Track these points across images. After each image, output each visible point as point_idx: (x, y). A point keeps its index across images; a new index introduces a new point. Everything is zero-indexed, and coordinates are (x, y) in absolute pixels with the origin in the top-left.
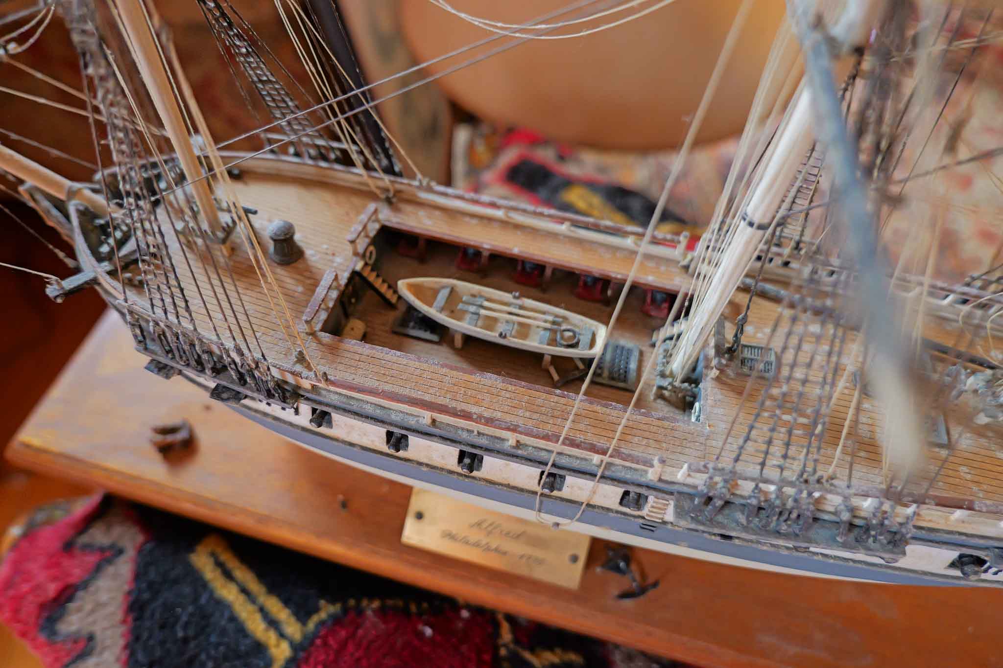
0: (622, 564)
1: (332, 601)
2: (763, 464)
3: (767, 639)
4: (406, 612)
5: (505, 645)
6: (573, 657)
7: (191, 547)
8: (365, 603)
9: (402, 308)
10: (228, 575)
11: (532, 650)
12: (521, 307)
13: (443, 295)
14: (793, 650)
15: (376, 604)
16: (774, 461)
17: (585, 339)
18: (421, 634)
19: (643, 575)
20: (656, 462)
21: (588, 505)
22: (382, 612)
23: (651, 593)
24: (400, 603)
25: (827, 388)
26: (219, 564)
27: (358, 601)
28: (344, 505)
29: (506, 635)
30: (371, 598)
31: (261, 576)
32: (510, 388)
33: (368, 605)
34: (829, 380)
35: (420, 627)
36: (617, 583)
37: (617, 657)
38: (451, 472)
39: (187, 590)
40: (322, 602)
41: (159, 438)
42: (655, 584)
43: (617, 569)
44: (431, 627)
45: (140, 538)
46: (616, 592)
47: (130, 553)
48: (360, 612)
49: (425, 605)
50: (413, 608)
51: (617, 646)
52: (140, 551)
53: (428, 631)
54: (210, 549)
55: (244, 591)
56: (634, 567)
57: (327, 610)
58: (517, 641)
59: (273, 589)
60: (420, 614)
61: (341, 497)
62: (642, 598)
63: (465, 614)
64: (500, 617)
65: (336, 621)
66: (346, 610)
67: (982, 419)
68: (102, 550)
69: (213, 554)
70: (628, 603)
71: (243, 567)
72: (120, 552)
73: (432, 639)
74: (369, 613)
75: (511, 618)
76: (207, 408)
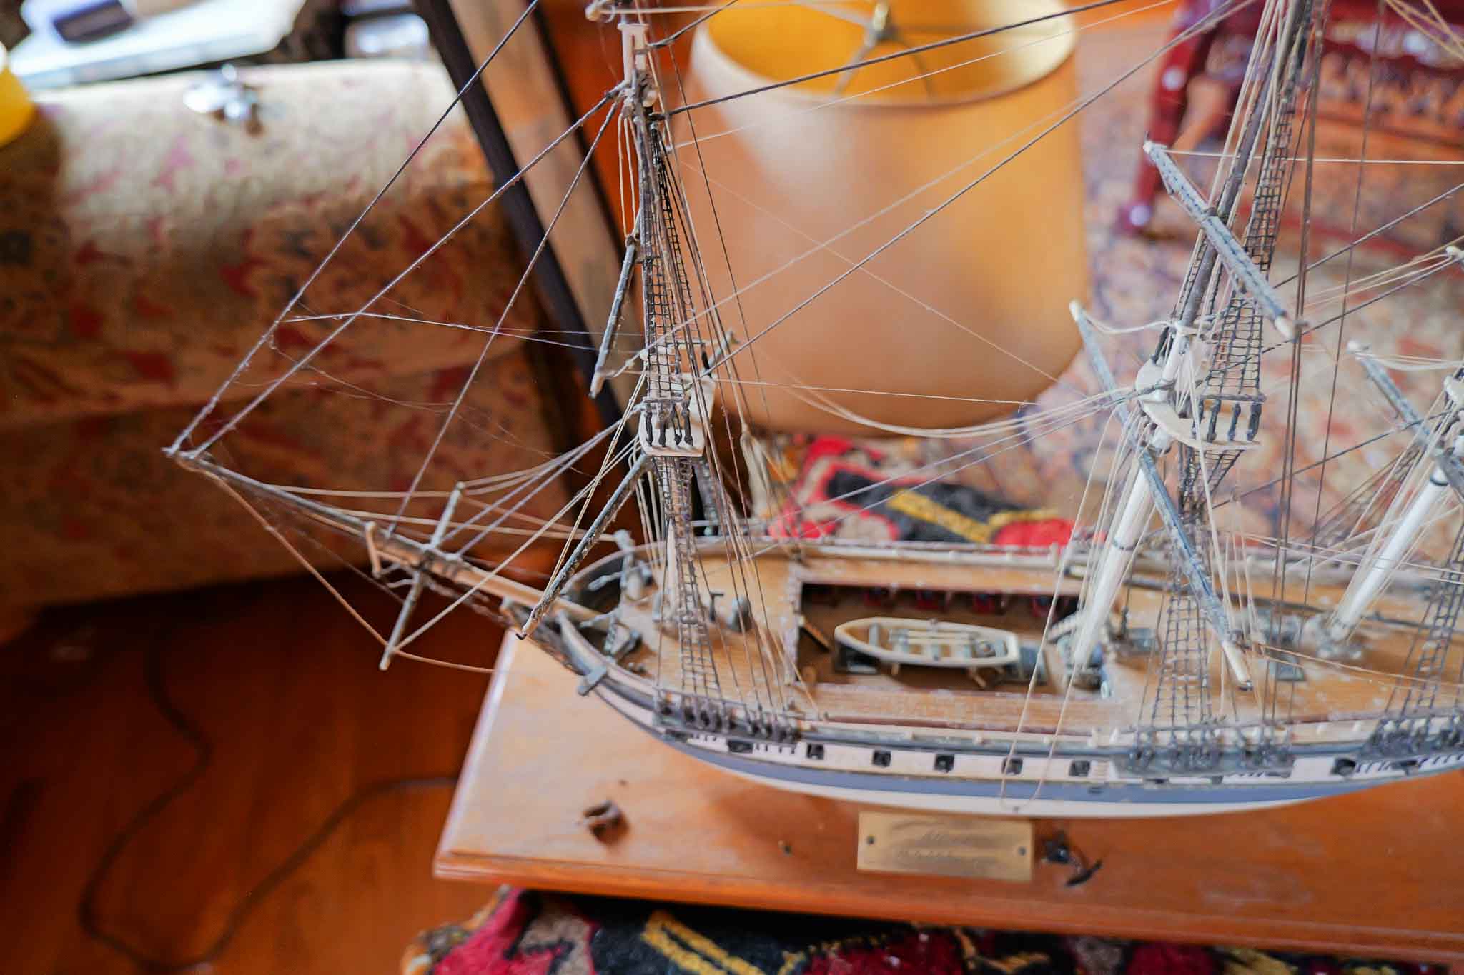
0: (1062, 853)
1: (795, 951)
2: (1173, 716)
3: (1214, 897)
4: (868, 948)
5: (972, 959)
6: (1039, 957)
7: (640, 927)
8: (825, 947)
9: (837, 651)
10: (686, 947)
11: (998, 957)
12: (940, 631)
13: (874, 633)
14: (1238, 902)
15: (836, 946)
16: (1180, 711)
17: (998, 648)
18: (889, 965)
19: (1084, 860)
20: (1093, 732)
21: (1047, 783)
22: (843, 953)
23: (1097, 875)
24: (860, 940)
25: (1203, 652)
26: (673, 938)
27: (819, 946)
28: (788, 849)
29: (970, 949)
30: (830, 941)
31: (718, 941)
32: (962, 698)
33: (829, 949)
34: (1202, 647)
35: (886, 958)
36: (1063, 873)
37: (1080, 949)
38: (928, 778)
40: (786, 954)
41: (593, 820)
42: (1098, 865)
43: (1059, 859)
44: (897, 956)
45: (586, 929)
46: (1064, 880)
47: (581, 945)
48: (824, 957)
49: (884, 936)
50: (874, 942)
51: (1076, 937)
52: (591, 939)
53: (895, 961)
54: (659, 924)
55: (707, 959)
56: (1073, 854)
57: (793, 961)
58: (981, 951)
59: (733, 951)
60: (882, 946)
61: (781, 843)
62: (1091, 880)
63: (924, 937)
64: (958, 933)
65: (805, 968)
66: (809, 956)
67: (1324, 654)
68: (551, 948)
69: (663, 929)
70: (1078, 888)
71: (698, 936)
72: (571, 947)
73: (901, 968)
74: (832, 955)
75: (969, 932)
76: (623, 783)
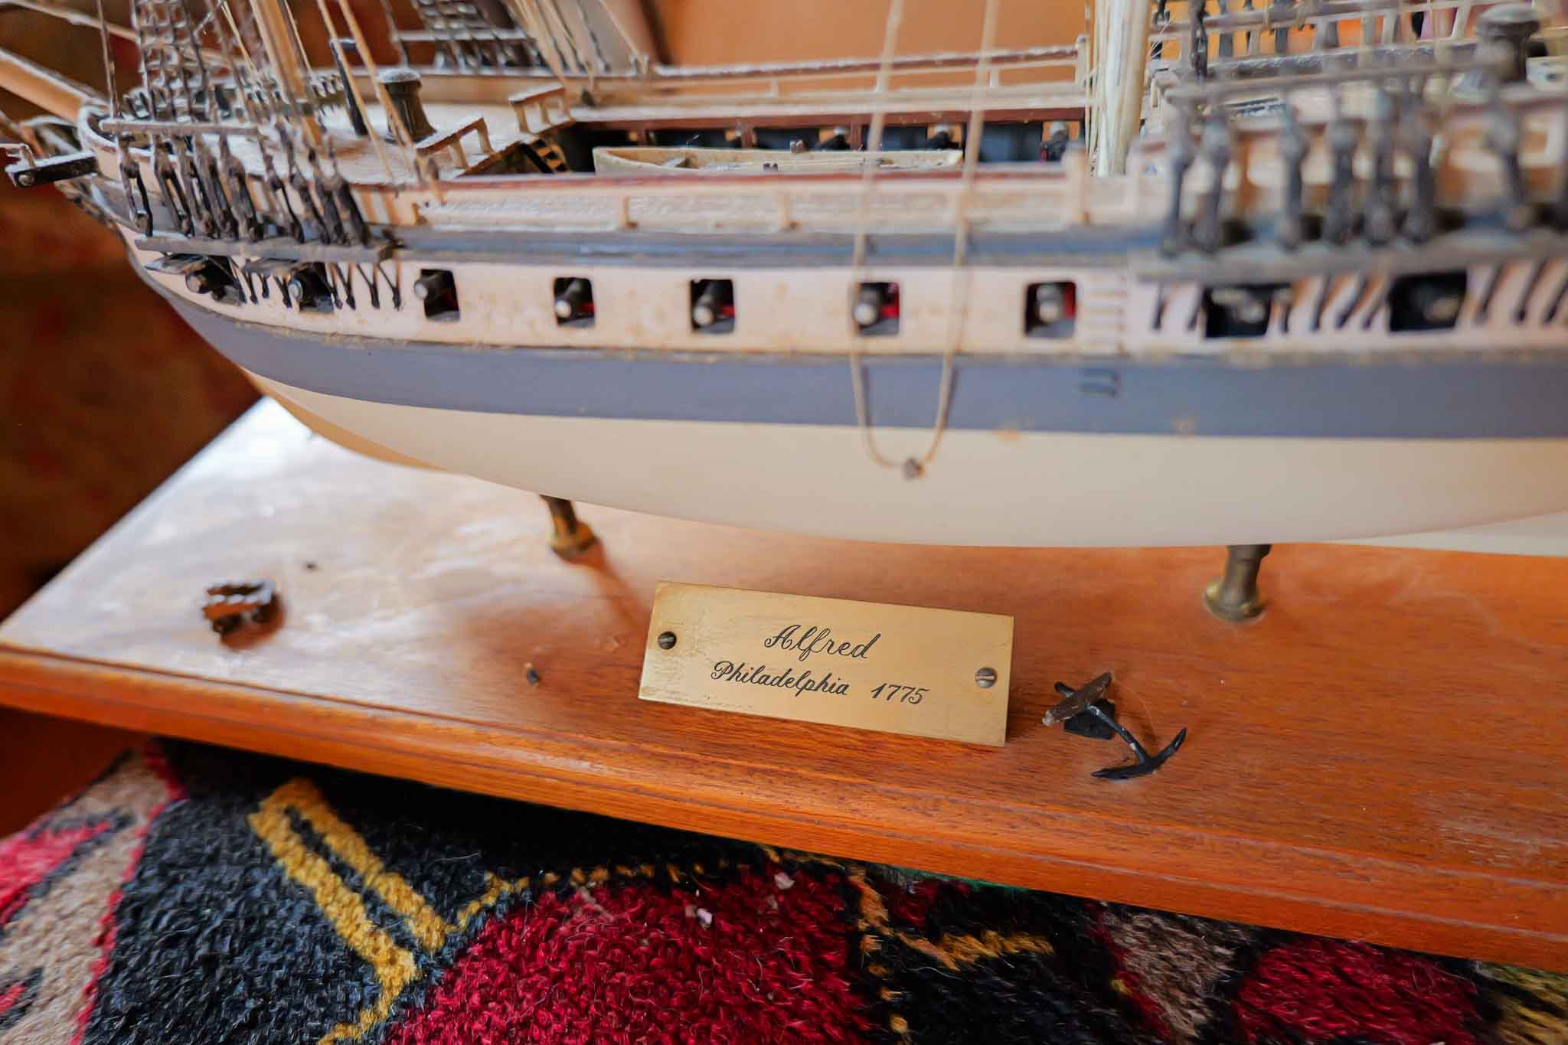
0: (1099, 713)
1: (510, 876)
4: (661, 883)
5: (873, 931)
6: (1028, 945)
7: (252, 804)
8: (575, 877)
10: (316, 845)
11: (935, 939)
15: (601, 874)
18: (692, 924)
19: (1146, 734)
22: (611, 896)
24: (647, 870)
26: (302, 828)
27: (564, 875)
29: (874, 909)
30: (590, 867)
31: (375, 843)
33: (582, 882)
35: (690, 911)
36: (1092, 755)
39: (229, 874)
40: (490, 878)
41: (219, 604)
42: (1177, 749)
44: (711, 909)
45: (162, 797)
46: (1093, 768)
47: (142, 822)
48: (567, 893)
49: (697, 868)
50: (676, 878)
52: (160, 815)
53: (706, 916)
54: (286, 802)
55: (340, 869)
57: (499, 890)
58: (895, 921)
60: (687, 886)
62: (1155, 775)
63: (783, 882)
64: (858, 879)
65: (514, 907)
66: (537, 889)
68: (91, 823)
69: (289, 810)
70: (1123, 787)
72: (124, 822)
73: (713, 930)
74: (584, 895)
75: (877, 876)
76: (311, 567)
